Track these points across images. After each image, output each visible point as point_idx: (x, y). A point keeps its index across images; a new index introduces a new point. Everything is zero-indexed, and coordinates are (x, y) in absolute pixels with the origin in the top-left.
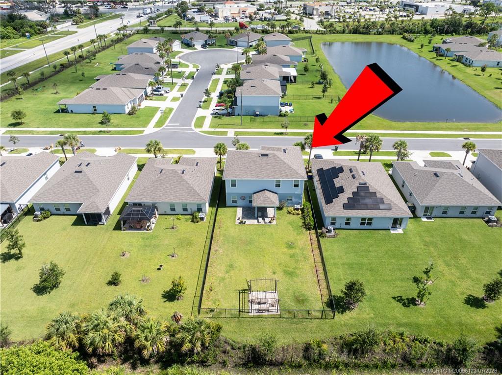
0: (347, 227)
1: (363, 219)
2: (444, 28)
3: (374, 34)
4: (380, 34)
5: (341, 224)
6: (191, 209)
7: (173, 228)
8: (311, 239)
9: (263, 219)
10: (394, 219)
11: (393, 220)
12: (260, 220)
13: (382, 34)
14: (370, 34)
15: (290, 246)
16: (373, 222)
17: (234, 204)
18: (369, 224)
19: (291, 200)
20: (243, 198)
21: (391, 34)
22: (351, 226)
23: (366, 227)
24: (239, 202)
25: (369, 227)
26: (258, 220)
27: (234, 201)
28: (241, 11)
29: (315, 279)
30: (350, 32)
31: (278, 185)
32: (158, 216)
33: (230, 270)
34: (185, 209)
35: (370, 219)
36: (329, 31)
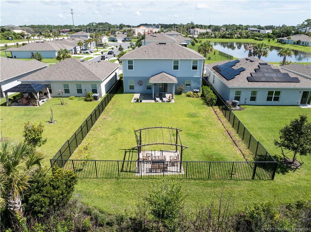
0: (253, 102)
1: (270, 93)
2: (280, 35)
3: (236, 38)
4: (239, 38)
5: (246, 99)
6: (85, 90)
7: (62, 104)
8: (215, 112)
9: (161, 99)
10: (304, 92)
11: (302, 93)
12: (158, 99)
13: (241, 38)
14: (232, 38)
15: (192, 115)
16: (281, 96)
17: (132, 91)
18: (276, 99)
19: (189, 85)
20: (140, 83)
21: (246, 38)
22: (258, 101)
23: (272, 102)
24: (137, 88)
25: (276, 103)
26: (155, 99)
27: (132, 87)
28: (149, 31)
29: (229, 140)
30: (220, 38)
31: (176, 67)
32: (50, 98)
33: (117, 133)
34: (79, 91)
35: (278, 93)
36: (206, 37)
